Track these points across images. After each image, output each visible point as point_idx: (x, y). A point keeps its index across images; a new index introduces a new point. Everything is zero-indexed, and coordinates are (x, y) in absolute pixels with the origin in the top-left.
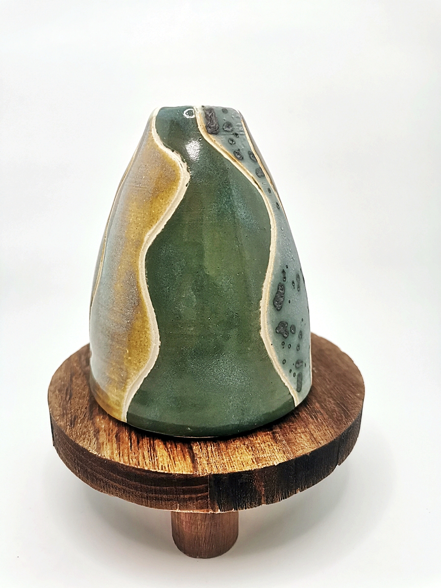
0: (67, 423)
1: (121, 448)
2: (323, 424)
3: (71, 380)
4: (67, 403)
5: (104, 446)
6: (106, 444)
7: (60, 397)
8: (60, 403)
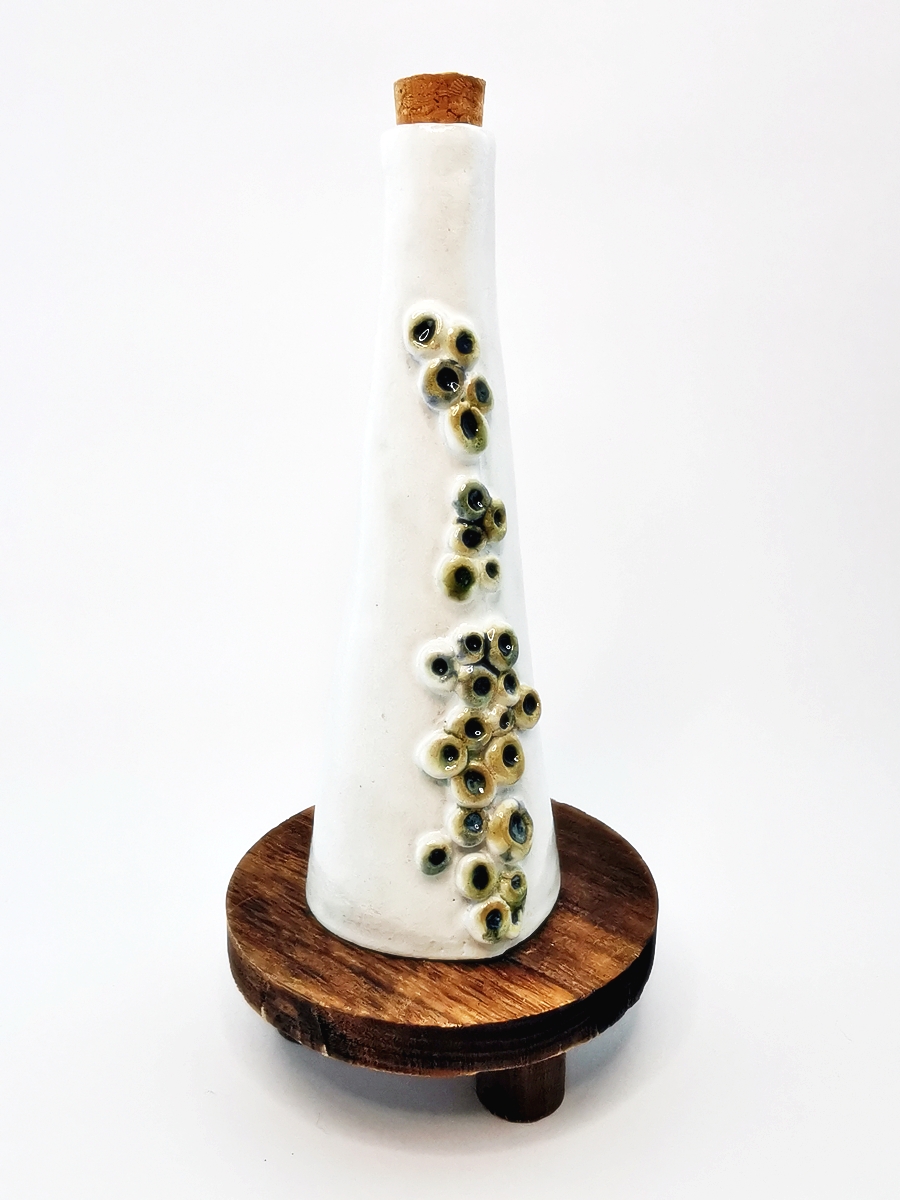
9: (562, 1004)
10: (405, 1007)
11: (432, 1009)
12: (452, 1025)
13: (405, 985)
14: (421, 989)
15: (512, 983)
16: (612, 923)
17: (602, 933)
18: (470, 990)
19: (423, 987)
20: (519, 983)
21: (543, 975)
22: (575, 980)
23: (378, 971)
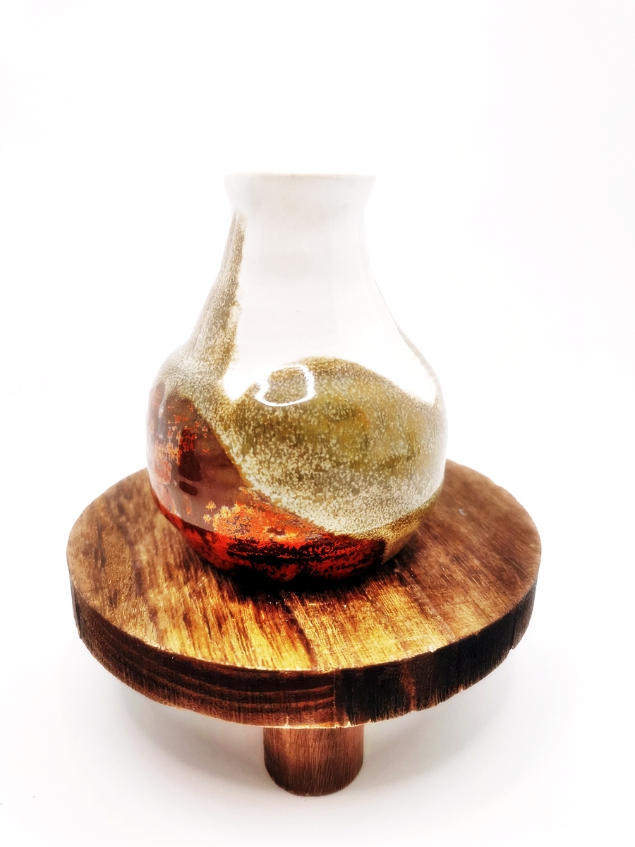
0: (103, 602)
1: (196, 636)
2: (490, 589)
3: (100, 538)
4: (100, 571)
5: (169, 634)
6: (171, 631)
7: (87, 564)
8: (89, 572)
9: (288, 669)
10: (134, 611)
11: (156, 624)
12: (155, 645)
13: (161, 592)
14: (170, 601)
15: (261, 627)
16: (437, 606)
17: (414, 612)
18: (212, 619)
19: (173, 601)
20: (268, 630)
21: (301, 632)
22: (330, 649)
23: (153, 572)
